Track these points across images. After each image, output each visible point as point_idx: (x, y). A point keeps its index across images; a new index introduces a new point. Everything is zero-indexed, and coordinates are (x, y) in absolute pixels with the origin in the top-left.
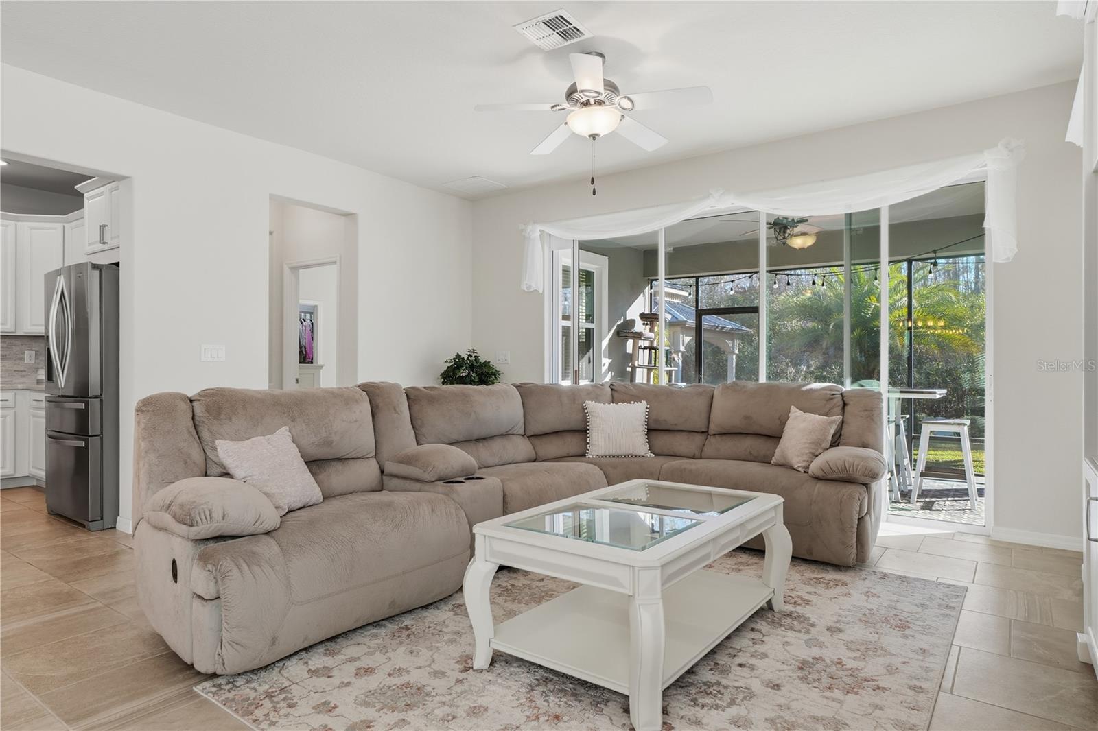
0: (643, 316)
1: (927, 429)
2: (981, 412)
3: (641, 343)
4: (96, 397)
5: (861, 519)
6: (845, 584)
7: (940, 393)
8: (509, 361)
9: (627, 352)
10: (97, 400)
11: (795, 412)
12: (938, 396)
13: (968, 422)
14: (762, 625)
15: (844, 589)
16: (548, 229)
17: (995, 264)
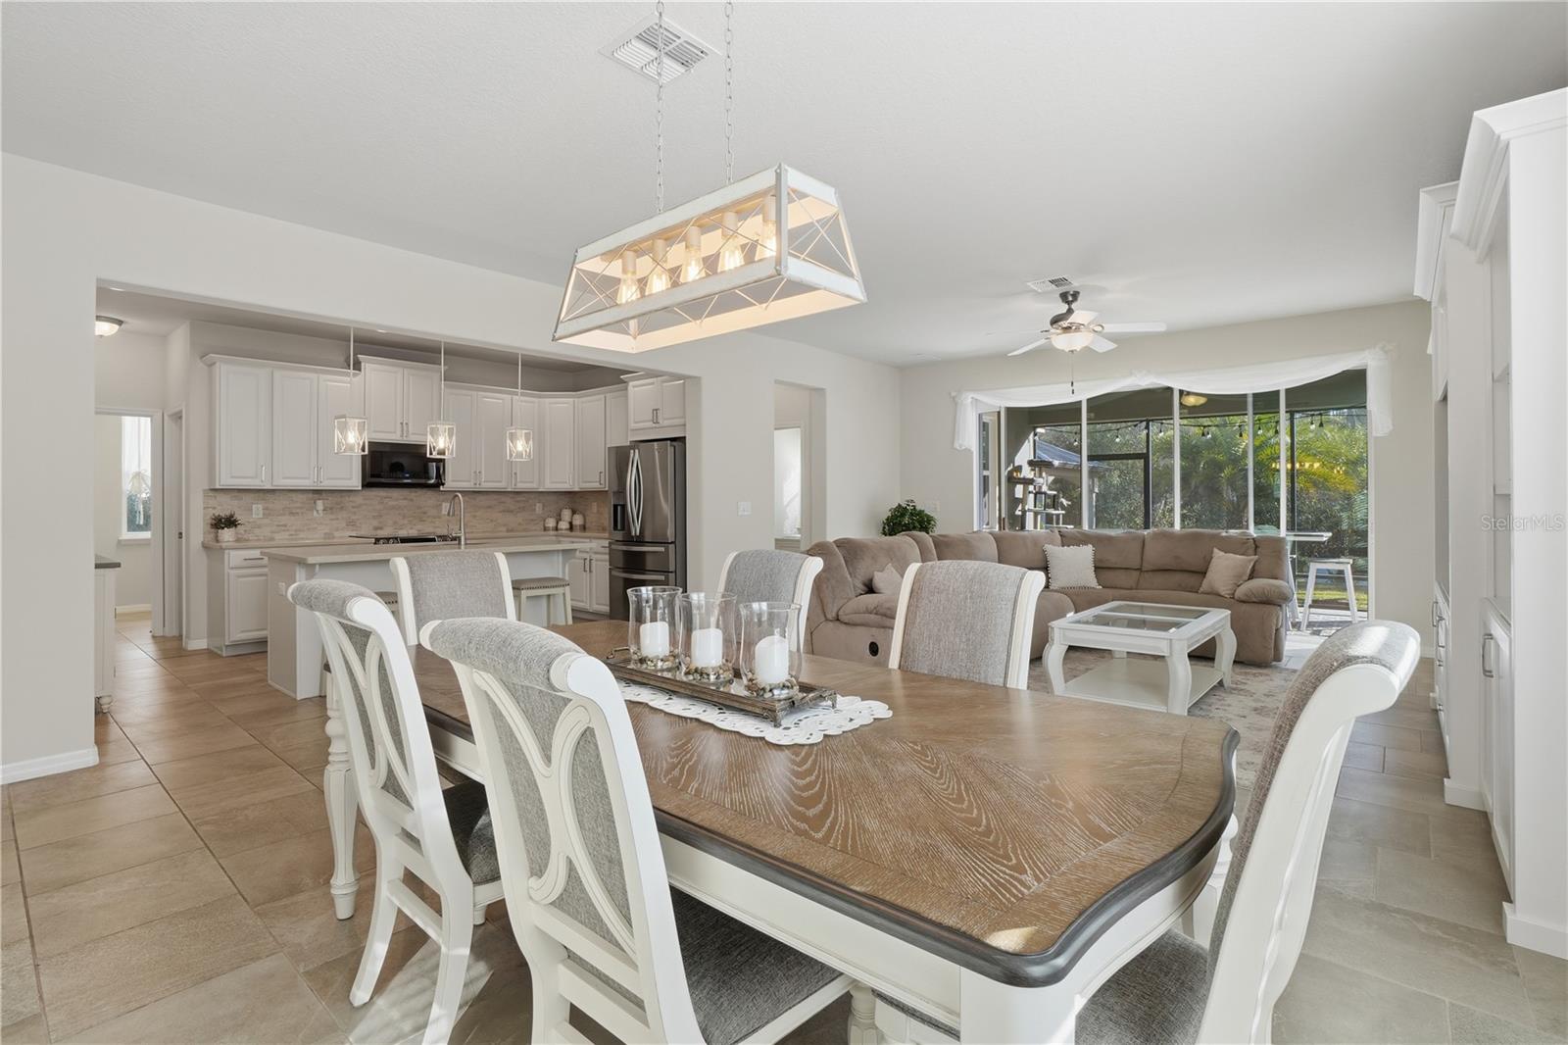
0: (1031, 463)
1: (1314, 567)
2: (1364, 553)
3: (1031, 488)
4: (672, 543)
5: (1277, 630)
6: (1267, 675)
7: (1326, 536)
8: (938, 510)
9: (1017, 496)
10: (673, 545)
11: (1217, 553)
12: (1325, 539)
13: (1351, 561)
14: (1220, 693)
15: (1268, 678)
16: (976, 396)
17: (1376, 438)
